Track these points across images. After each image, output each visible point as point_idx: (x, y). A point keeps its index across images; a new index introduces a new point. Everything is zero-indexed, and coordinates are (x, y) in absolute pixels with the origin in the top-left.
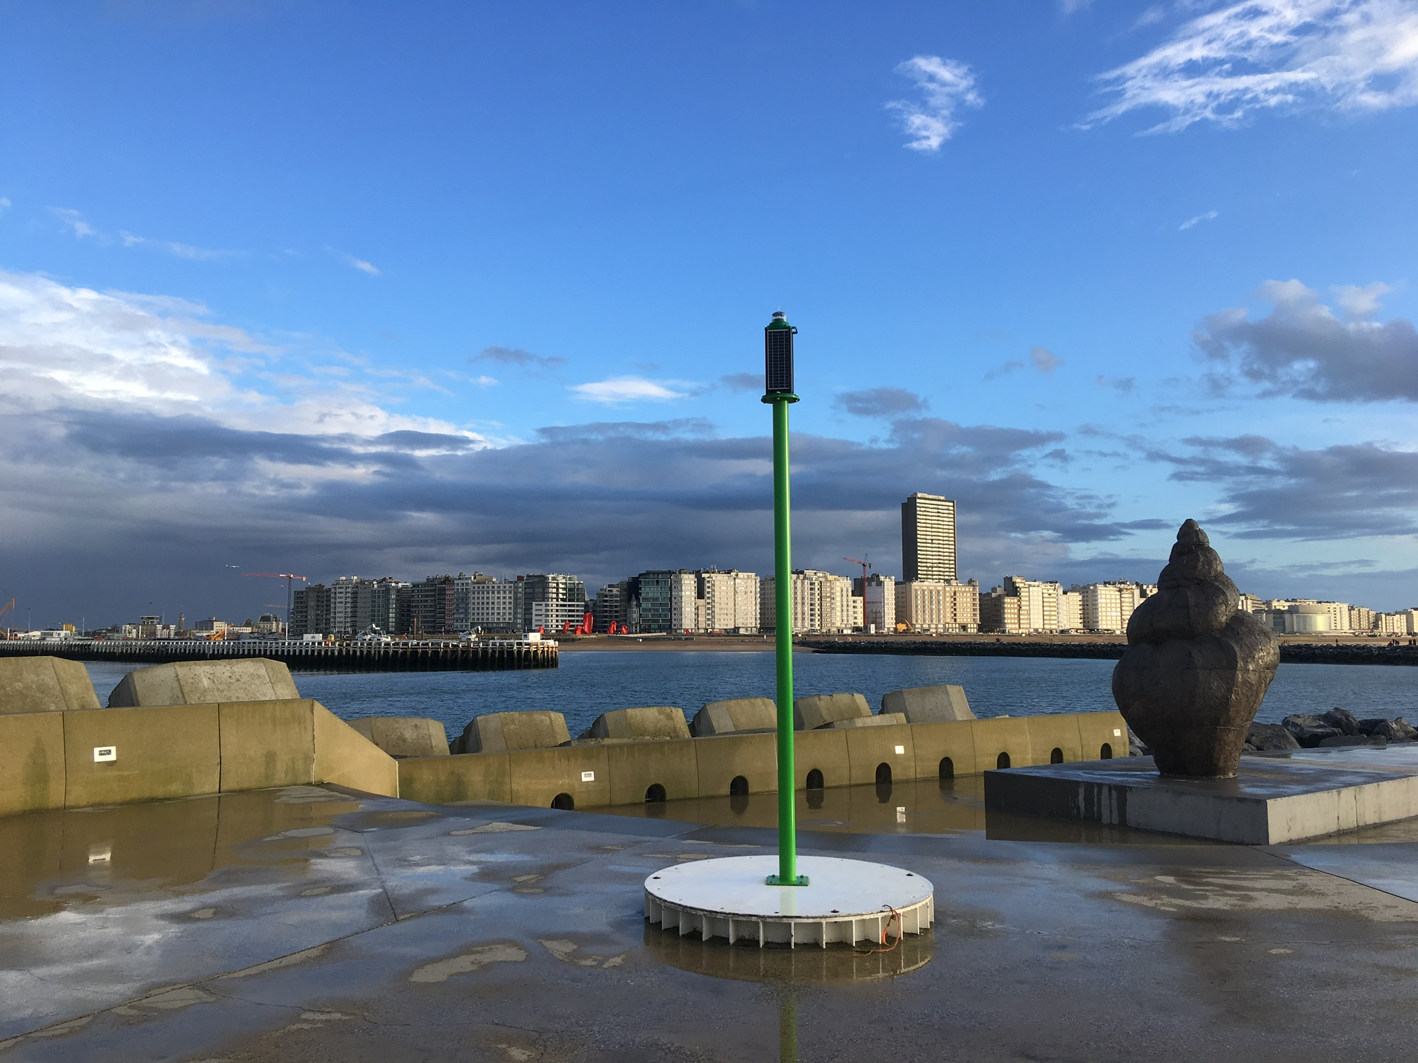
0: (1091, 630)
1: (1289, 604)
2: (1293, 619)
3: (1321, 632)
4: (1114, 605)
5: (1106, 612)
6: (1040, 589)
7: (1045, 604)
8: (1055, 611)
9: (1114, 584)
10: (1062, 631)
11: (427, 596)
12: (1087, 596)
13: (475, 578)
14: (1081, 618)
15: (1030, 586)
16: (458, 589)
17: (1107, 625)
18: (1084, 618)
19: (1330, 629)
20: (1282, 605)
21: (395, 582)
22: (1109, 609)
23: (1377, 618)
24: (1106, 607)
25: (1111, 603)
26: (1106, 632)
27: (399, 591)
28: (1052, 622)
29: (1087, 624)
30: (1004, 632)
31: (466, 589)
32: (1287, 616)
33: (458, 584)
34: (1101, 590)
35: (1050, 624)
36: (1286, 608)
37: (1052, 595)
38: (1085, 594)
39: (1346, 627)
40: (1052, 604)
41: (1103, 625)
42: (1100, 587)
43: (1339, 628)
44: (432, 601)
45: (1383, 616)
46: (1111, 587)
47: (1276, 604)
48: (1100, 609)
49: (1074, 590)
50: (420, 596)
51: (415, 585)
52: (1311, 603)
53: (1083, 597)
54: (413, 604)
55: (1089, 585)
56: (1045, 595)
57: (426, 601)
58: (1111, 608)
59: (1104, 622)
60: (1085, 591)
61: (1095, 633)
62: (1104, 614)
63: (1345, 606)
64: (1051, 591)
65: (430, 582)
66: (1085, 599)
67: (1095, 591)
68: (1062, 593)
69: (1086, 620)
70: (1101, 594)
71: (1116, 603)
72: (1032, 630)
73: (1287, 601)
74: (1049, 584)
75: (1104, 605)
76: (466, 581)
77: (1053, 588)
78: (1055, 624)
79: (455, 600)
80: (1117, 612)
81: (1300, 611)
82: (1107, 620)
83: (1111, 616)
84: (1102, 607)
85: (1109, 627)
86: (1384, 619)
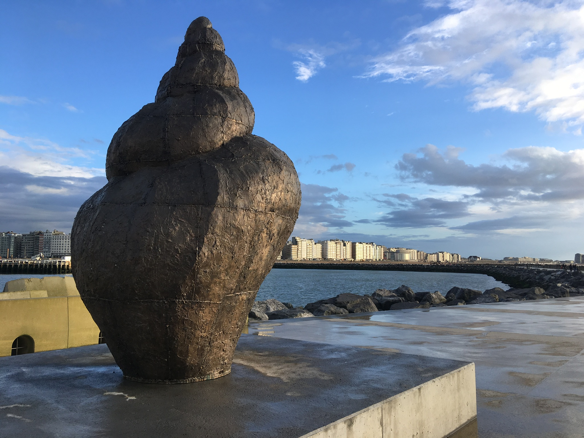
0: (325, 259)
1: (396, 249)
2: (397, 255)
3: (407, 260)
4: (333, 249)
5: (331, 251)
6: (306, 242)
7: (308, 248)
8: (311, 251)
9: (334, 240)
10: (314, 259)
11: (30, 240)
12: (324, 245)
13: (54, 232)
14: (321, 254)
15: (302, 241)
16: (45, 238)
17: (331, 257)
18: (322, 254)
19: (410, 259)
20: (393, 250)
21: (14, 234)
22: (332, 251)
23: (427, 255)
24: (331, 250)
25: (333, 248)
26: (330, 259)
27: (15, 238)
28: (310, 255)
29: (323, 256)
30: (291, 259)
31: (50, 238)
32: (395, 254)
33: (45, 235)
34: (329, 243)
35: (309, 256)
36: (395, 251)
37: (311, 245)
38: (323, 245)
39: (416, 258)
40: (310, 248)
41: (329, 257)
42: (329, 242)
43: (413, 259)
44: (32, 243)
45: (429, 255)
46: (333, 242)
47: (392, 250)
48: (328, 251)
49: (319, 243)
50: (26, 241)
51: (24, 235)
52: (404, 249)
53: (322, 245)
54: (23, 244)
55: (325, 241)
56: (308, 245)
57: (29, 243)
58: (333, 250)
59: (330, 256)
60: (323, 243)
61: (326, 260)
62: (330, 252)
63: (416, 251)
64: (310, 243)
65: (32, 234)
66: (323, 246)
67: (327, 243)
68: (314, 244)
69: (323, 255)
70: (329, 245)
71: (334, 248)
72: (302, 259)
73: (396, 248)
74: (309, 240)
75: (330, 249)
76: (50, 234)
77: (311, 242)
78: (311, 256)
79: (44, 243)
80: (334, 252)
81: (400, 252)
82: (331, 255)
83: (333, 253)
84: (329, 250)
85: (332, 258)
86: (429, 256)
